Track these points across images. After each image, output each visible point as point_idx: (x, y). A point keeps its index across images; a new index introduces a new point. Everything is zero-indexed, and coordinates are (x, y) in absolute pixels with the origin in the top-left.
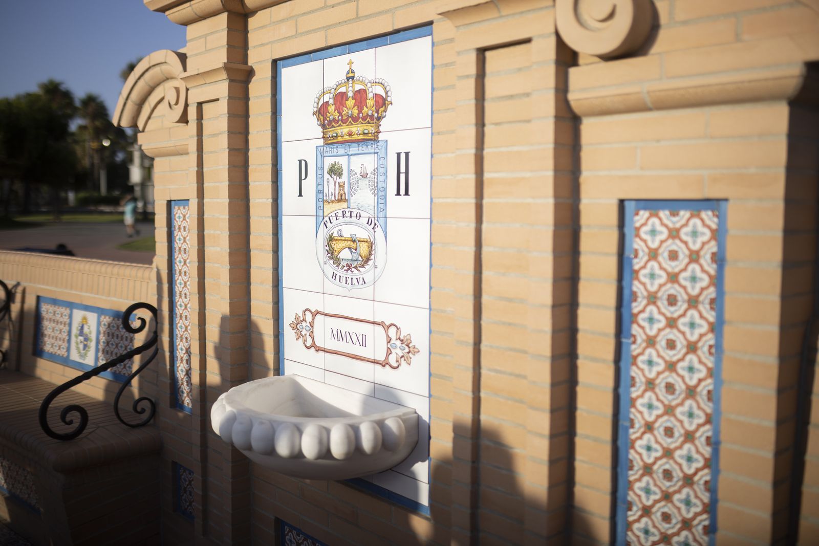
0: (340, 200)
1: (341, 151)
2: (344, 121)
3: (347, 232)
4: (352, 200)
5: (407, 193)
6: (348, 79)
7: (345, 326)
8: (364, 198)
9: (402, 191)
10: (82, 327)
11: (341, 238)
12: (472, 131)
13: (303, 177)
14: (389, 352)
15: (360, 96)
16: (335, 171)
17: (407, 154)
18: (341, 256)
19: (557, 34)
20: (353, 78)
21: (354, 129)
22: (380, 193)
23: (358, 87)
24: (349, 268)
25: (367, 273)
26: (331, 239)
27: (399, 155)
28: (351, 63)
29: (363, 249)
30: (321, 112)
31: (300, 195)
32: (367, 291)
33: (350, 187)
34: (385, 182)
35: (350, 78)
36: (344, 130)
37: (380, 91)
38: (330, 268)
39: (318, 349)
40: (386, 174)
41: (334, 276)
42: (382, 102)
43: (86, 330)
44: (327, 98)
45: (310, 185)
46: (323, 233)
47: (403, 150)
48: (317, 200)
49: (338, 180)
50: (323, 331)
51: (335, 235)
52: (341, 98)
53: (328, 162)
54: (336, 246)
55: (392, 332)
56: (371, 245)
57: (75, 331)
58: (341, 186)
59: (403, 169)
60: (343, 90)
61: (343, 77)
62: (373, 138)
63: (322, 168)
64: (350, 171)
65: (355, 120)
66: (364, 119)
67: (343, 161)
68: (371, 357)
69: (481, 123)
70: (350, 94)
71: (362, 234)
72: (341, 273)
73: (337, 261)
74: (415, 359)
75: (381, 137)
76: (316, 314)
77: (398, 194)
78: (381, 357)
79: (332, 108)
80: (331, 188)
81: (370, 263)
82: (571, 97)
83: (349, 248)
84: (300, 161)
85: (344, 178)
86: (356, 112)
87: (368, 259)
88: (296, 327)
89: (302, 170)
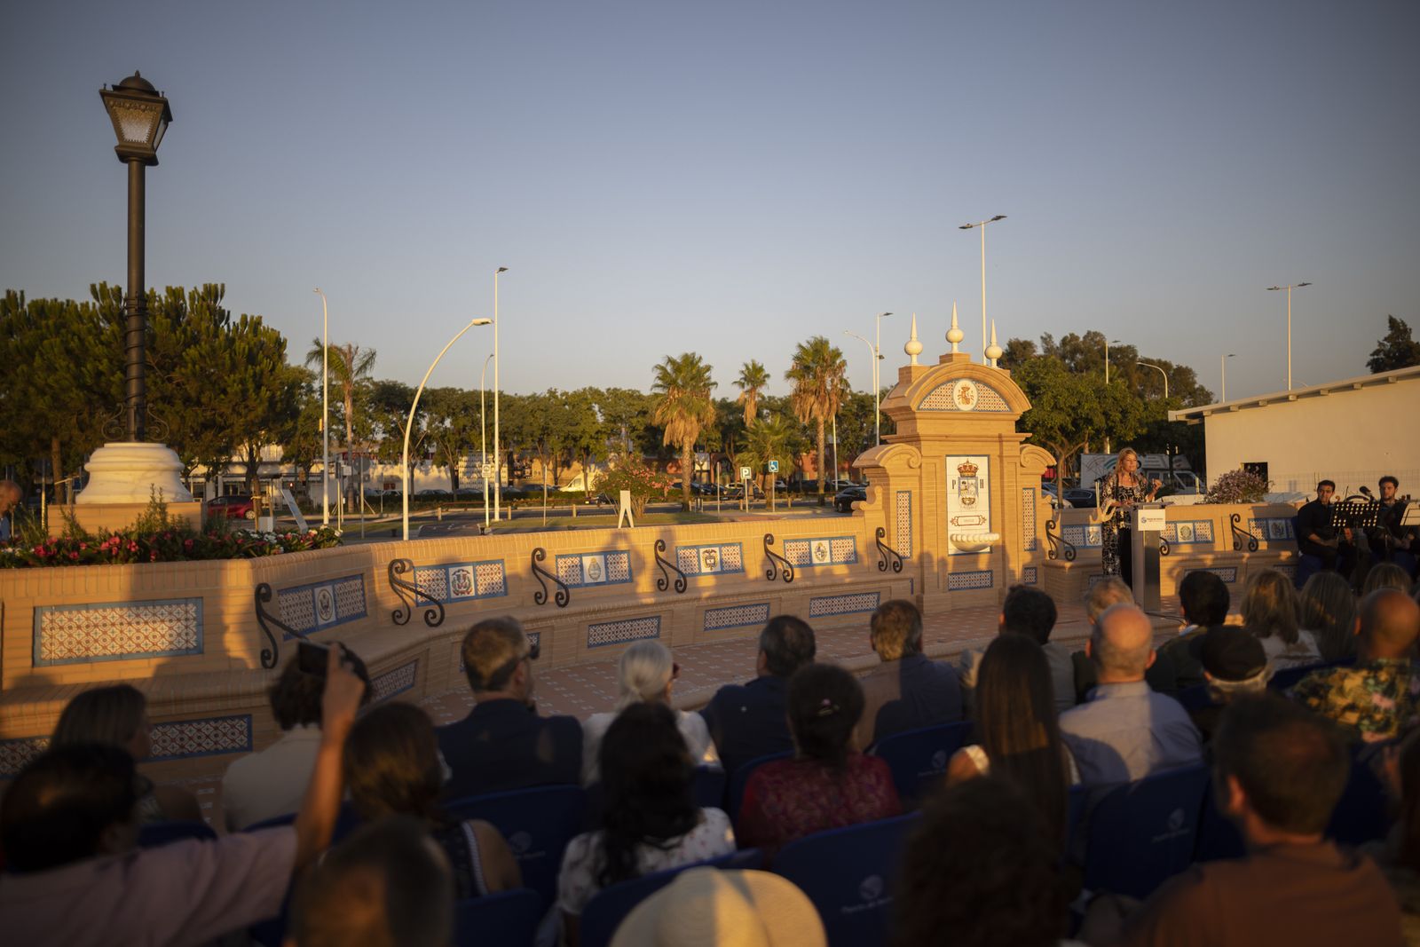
0: (966, 489)
1: (966, 478)
3: (968, 496)
4: (969, 489)
5: (983, 488)
7: (968, 518)
8: (972, 489)
10: (819, 548)
13: (954, 484)
14: (979, 521)
15: (971, 467)
16: (964, 483)
17: (982, 480)
18: (966, 502)
21: (970, 474)
22: (977, 488)
23: (970, 464)
24: (968, 504)
25: (973, 505)
27: (980, 480)
28: (968, 459)
29: (973, 500)
30: (959, 469)
31: (953, 488)
32: (974, 509)
33: (968, 487)
35: (968, 462)
36: (966, 474)
37: (976, 466)
38: (963, 505)
39: (959, 526)
40: (978, 484)
41: (964, 507)
42: (976, 469)
43: (821, 548)
44: (961, 466)
45: (956, 486)
46: (961, 497)
48: (959, 490)
49: (965, 485)
50: (961, 521)
51: (965, 497)
52: (965, 467)
53: (962, 481)
54: (964, 500)
55: (981, 517)
56: (975, 500)
57: (813, 550)
59: (982, 483)
60: (966, 465)
62: (975, 476)
63: (960, 482)
64: (968, 483)
65: (969, 472)
66: (972, 471)
67: (966, 481)
70: (968, 466)
71: (971, 496)
72: (967, 506)
73: (965, 504)
74: (986, 522)
76: (958, 517)
77: (981, 488)
78: (978, 523)
79: (962, 469)
80: (963, 487)
82: (1021, 472)
83: (969, 500)
84: (953, 480)
85: (967, 485)
86: (969, 470)
87: (973, 502)
88: (952, 521)
89: (954, 482)
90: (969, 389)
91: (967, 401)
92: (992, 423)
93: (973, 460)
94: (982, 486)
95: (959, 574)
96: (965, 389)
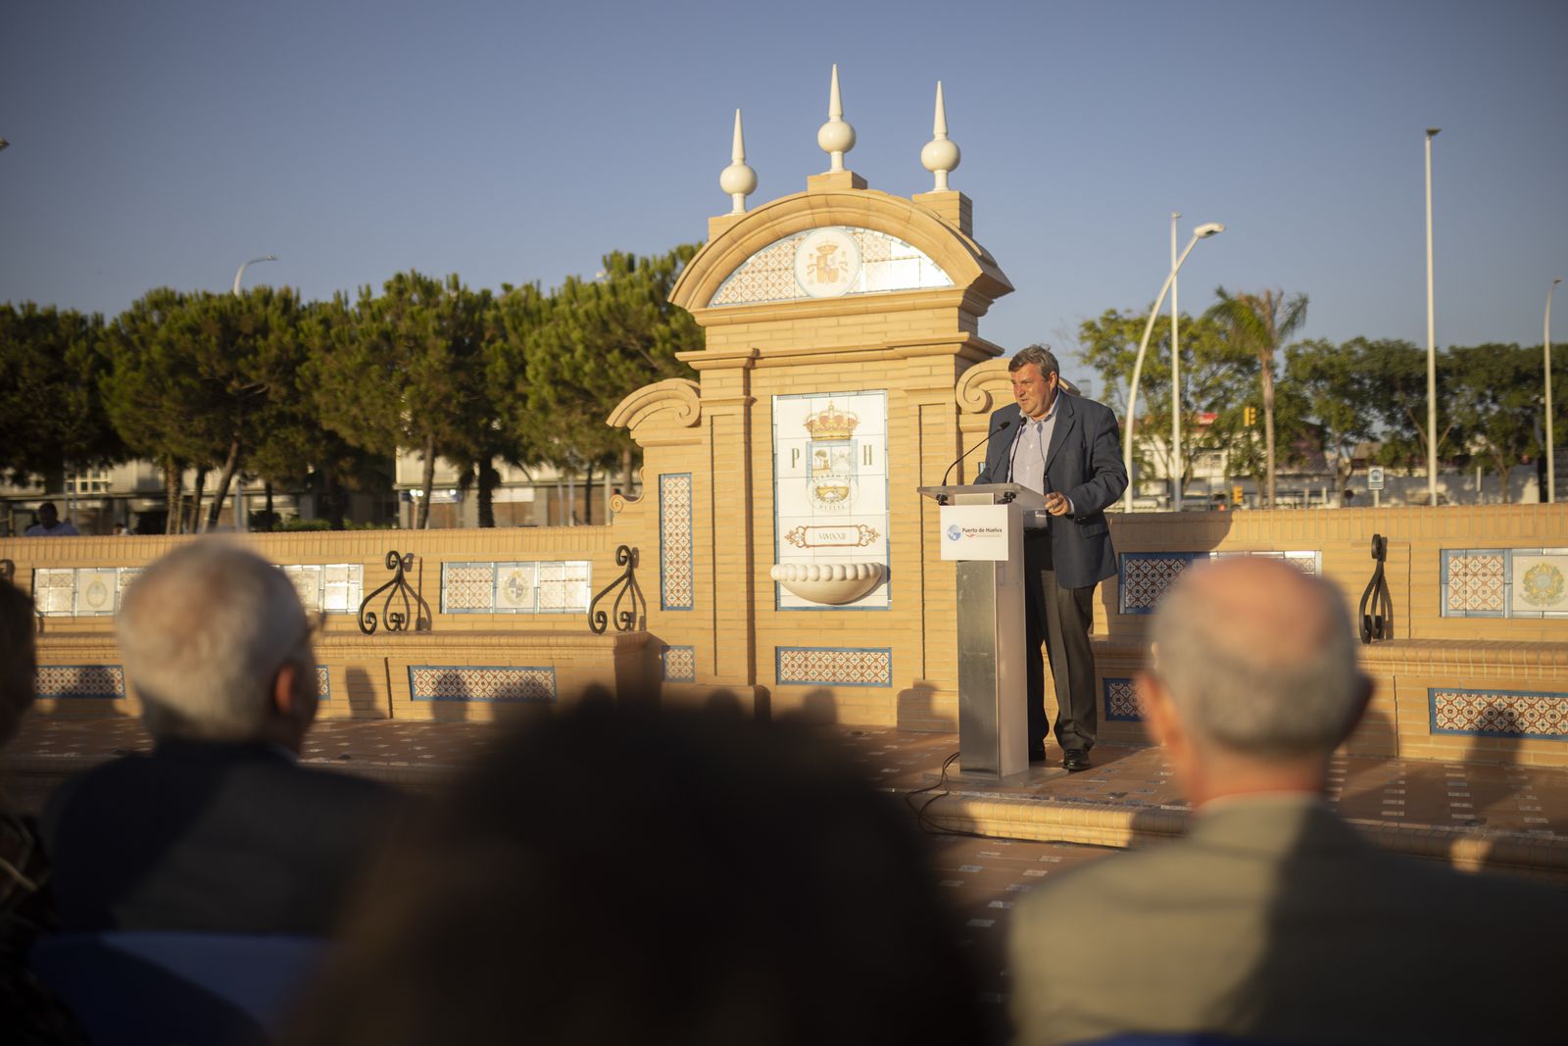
0: (825, 468)
1: (825, 444)
2: (827, 430)
3: (830, 484)
4: (834, 468)
5: (870, 463)
6: (830, 409)
7: (829, 531)
8: (841, 467)
9: (868, 462)
10: (514, 580)
11: (826, 487)
12: (918, 437)
13: (796, 457)
14: (861, 538)
15: (839, 419)
16: (820, 454)
17: (870, 447)
18: (826, 496)
19: (957, 403)
20: (833, 409)
21: (835, 434)
22: (853, 464)
23: (836, 414)
24: (832, 501)
25: (845, 503)
26: (818, 488)
27: (865, 447)
28: (831, 402)
29: (842, 491)
30: (810, 425)
31: (793, 466)
32: (846, 512)
33: (832, 462)
34: (856, 459)
35: (831, 408)
36: (826, 434)
37: (851, 416)
38: (818, 502)
39: (808, 546)
40: (857, 455)
41: (821, 507)
42: (852, 423)
43: (519, 581)
44: (813, 418)
45: (801, 462)
46: (812, 486)
47: (868, 444)
48: (807, 469)
49: (823, 459)
50: (813, 536)
51: (822, 485)
52: (824, 419)
53: (815, 450)
54: (821, 491)
55: (863, 529)
56: (847, 490)
57: (500, 584)
58: (826, 461)
59: (868, 452)
60: (826, 414)
61: (826, 408)
62: (847, 439)
63: (811, 453)
64: (831, 454)
65: (835, 430)
66: (842, 429)
67: (827, 450)
68: (849, 543)
69: (921, 434)
70: (831, 417)
71: (840, 484)
72: (828, 505)
73: (823, 499)
74: (877, 540)
75: (852, 438)
76: (805, 529)
77: (865, 464)
78: (856, 542)
79: (818, 423)
81: (848, 498)
82: (961, 426)
83: (833, 492)
84: (793, 450)
85: (828, 458)
86: (835, 425)
87: (845, 496)
88: (790, 537)
89: (795, 454)
90: (836, 247)
91: (831, 275)
92: (891, 317)
93: (845, 405)
94: (868, 458)
95: (806, 650)
96: (826, 250)
